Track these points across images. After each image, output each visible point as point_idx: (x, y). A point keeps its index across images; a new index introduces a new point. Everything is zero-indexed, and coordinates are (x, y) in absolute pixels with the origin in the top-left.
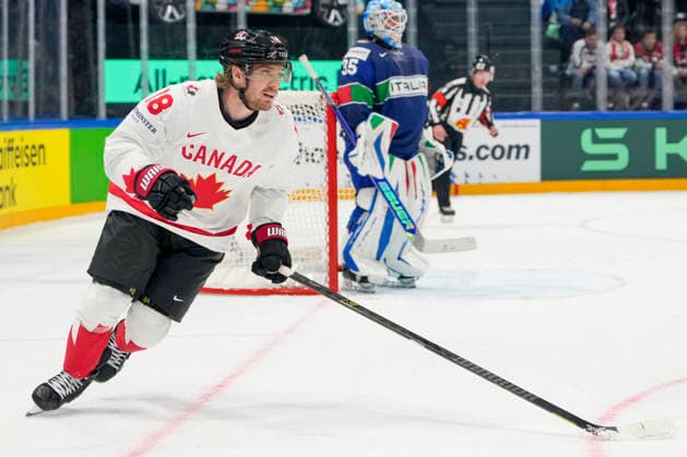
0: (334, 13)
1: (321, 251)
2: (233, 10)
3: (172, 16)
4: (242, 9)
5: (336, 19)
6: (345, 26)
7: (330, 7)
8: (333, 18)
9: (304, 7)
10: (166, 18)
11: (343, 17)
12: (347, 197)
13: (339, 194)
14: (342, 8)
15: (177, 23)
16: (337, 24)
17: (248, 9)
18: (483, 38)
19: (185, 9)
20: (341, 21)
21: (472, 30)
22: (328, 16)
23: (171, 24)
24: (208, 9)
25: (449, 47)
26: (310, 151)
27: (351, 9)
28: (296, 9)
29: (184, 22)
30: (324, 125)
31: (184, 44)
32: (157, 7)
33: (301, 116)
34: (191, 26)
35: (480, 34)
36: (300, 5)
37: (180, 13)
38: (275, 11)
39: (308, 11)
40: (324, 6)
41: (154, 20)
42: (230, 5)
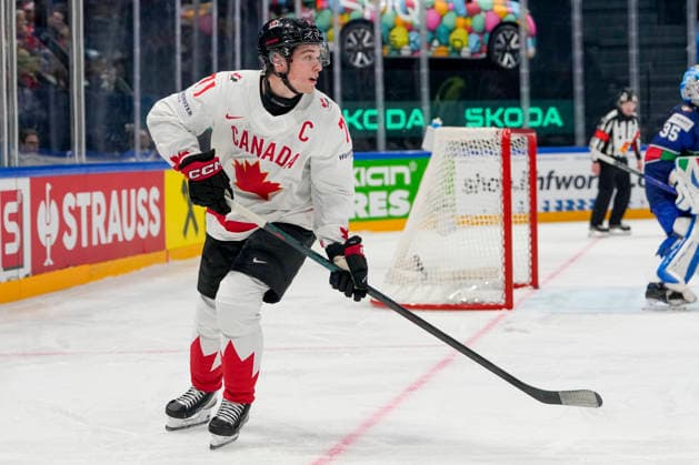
0: (508, 57)
1: (497, 270)
2: (416, 55)
3: (362, 62)
4: (424, 54)
5: (509, 62)
6: (517, 68)
7: (504, 51)
8: (507, 60)
9: (480, 52)
10: (357, 64)
11: (515, 60)
12: (521, 222)
13: (513, 219)
14: (514, 52)
15: (366, 68)
16: (510, 66)
17: (430, 54)
18: (644, 77)
19: (374, 55)
20: (513, 63)
21: (634, 70)
22: (502, 60)
23: (361, 69)
24: (394, 54)
25: (612, 85)
26: (487, 182)
27: (523, 53)
28: (473, 53)
29: (372, 68)
30: (499, 157)
31: (373, 87)
32: (348, 54)
33: (478, 150)
34: (379, 71)
35: (641, 73)
36: (477, 50)
37: (369, 58)
38: (454, 56)
39: (483, 55)
40: (499, 50)
41: (345, 65)
42: (414, 51)
